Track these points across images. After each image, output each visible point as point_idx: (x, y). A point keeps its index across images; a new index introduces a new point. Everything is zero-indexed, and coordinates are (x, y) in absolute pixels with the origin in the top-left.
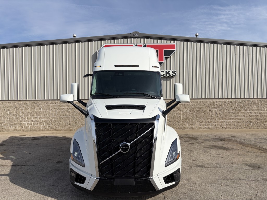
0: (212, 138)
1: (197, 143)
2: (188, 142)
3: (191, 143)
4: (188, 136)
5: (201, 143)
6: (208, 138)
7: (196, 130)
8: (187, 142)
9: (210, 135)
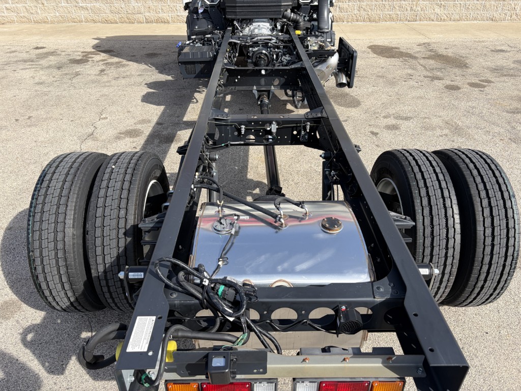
0: (514, 62)
1: (473, 85)
2: (439, 79)
3: (448, 83)
4: (431, 51)
5: (484, 87)
6: (499, 60)
7: (451, 23)
8: (433, 78)
9: (503, 48)
